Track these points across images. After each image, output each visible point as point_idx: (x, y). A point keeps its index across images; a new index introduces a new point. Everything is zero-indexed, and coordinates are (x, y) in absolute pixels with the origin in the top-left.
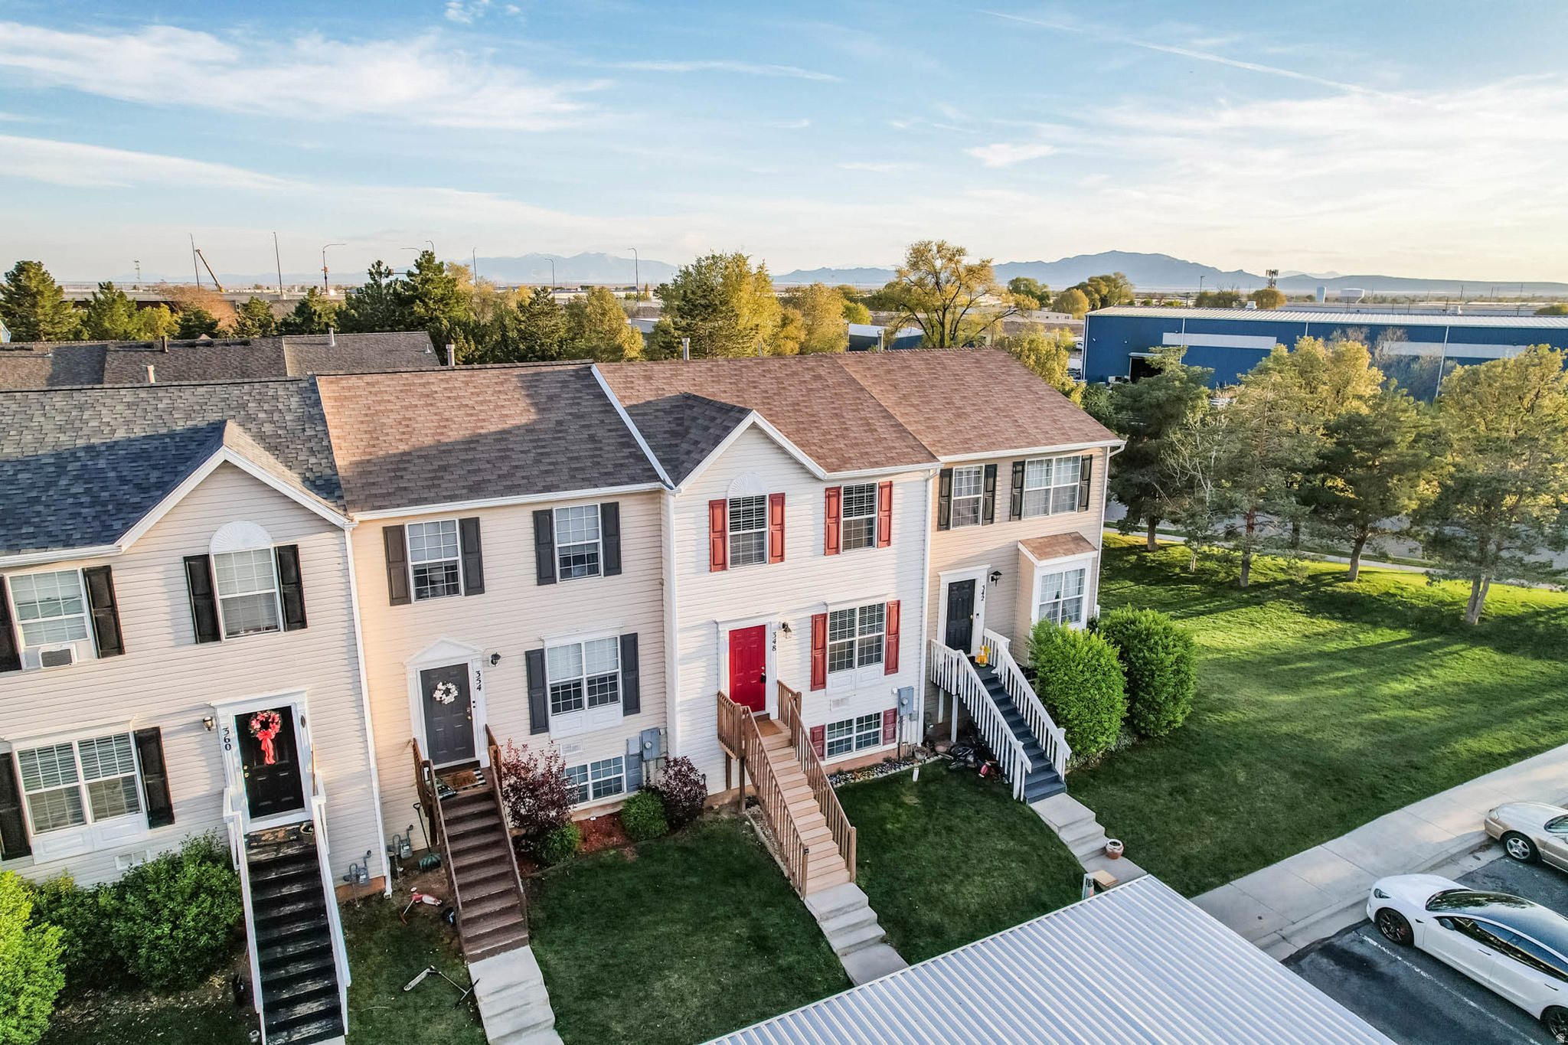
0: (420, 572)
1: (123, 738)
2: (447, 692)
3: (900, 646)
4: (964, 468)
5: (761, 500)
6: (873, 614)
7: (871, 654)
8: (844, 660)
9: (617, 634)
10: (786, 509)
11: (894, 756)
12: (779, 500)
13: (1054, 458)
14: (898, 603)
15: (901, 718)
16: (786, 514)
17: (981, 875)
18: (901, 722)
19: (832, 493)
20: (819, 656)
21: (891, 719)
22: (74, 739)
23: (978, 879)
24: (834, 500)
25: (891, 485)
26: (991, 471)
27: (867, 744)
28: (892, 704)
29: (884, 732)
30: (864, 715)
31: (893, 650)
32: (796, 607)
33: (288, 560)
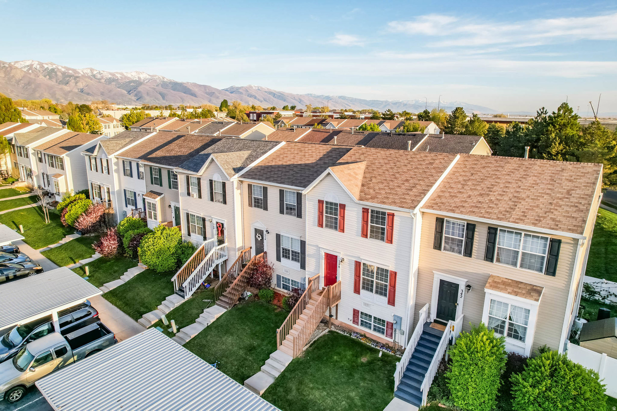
0: (255, 199)
1: (201, 217)
2: (259, 237)
3: (396, 294)
4: (452, 220)
5: (336, 204)
6: (382, 272)
7: (381, 291)
8: (368, 287)
9: (299, 238)
10: (346, 211)
11: (391, 345)
12: (343, 207)
13: (523, 233)
14: (396, 273)
15: (395, 329)
16: (346, 214)
17: (328, 393)
18: (395, 331)
19: (365, 211)
20: (358, 280)
21: (390, 327)
22: (196, 215)
23: (325, 393)
24: (366, 214)
25: (393, 215)
26: (471, 228)
27: (379, 331)
28: (391, 320)
29: (387, 331)
30: (377, 317)
31: (392, 294)
32: (349, 254)
33: (224, 184)
